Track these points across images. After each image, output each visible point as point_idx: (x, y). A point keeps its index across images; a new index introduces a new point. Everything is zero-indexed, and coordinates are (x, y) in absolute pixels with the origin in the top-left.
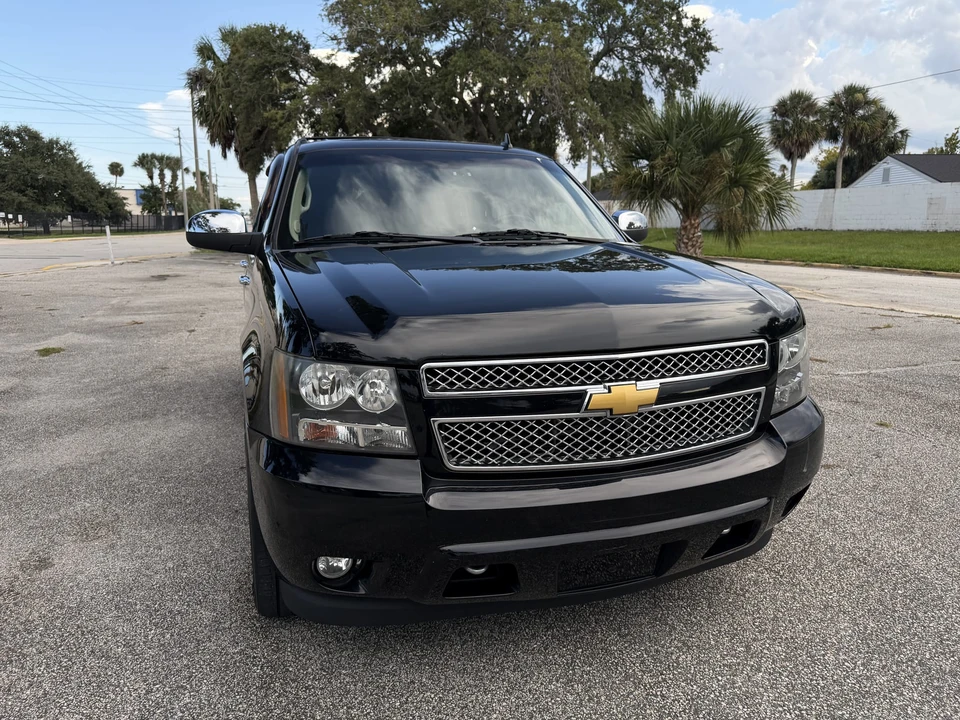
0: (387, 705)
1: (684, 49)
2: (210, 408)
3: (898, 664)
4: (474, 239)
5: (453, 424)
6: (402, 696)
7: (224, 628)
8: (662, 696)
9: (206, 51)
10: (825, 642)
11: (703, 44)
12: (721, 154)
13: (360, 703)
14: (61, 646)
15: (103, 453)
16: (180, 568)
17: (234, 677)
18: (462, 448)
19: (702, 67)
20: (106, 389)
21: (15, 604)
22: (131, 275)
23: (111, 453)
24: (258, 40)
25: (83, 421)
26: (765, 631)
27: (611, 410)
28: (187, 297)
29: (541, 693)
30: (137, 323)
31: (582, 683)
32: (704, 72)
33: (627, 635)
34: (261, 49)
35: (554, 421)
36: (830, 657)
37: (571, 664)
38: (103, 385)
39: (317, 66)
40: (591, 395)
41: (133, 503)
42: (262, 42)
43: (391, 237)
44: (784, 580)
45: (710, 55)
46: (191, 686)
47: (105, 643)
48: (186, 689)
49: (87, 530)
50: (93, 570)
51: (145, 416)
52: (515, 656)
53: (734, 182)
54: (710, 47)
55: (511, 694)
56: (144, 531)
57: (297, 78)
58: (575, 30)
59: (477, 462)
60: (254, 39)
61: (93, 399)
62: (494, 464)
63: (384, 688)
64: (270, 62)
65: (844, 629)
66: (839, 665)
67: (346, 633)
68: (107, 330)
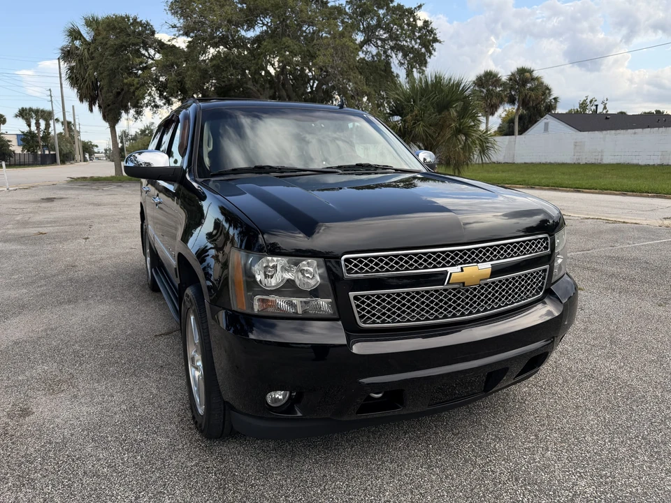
0: (312, 493)
1: (418, 41)
2: (118, 294)
3: (630, 439)
4: (336, 170)
5: (363, 296)
6: (320, 485)
7: (179, 449)
8: (492, 471)
9: (74, 34)
10: (582, 429)
11: (431, 38)
12: (450, 113)
13: (293, 492)
14: (59, 471)
15: (46, 330)
16: (132, 409)
17: (197, 482)
18: (369, 312)
19: (431, 54)
20: (33, 282)
21: (13, 443)
22: (24, 198)
23: (52, 329)
24: (117, 26)
25: (23, 307)
26: (544, 425)
27: (464, 283)
28: (74, 213)
29: (413, 476)
30: (42, 233)
31: (438, 467)
32: (432, 56)
33: (458, 433)
34: (120, 32)
35: (427, 292)
36: (588, 438)
37: (427, 455)
38: (29, 280)
39: (161, 47)
40: (451, 274)
41: (81, 364)
42: (120, 28)
43: (280, 169)
44: (547, 392)
45: (436, 45)
46: (168, 491)
47: (93, 466)
48: (164, 493)
49: (52, 386)
50: (65, 415)
51: (70, 301)
52: (389, 453)
53: (459, 131)
54: (435, 40)
55: (393, 478)
56: (96, 385)
57: (147, 54)
58: (347, 26)
59: (378, 321)
60: (113, 25)
61: (25, 291)
62: (389, 322)
63: (307, 482)
64: (127, 42)
65: (592, 420)
66: (595, 443)
67: (268, 446)
68: (19, 239)
